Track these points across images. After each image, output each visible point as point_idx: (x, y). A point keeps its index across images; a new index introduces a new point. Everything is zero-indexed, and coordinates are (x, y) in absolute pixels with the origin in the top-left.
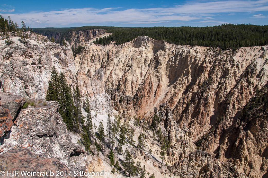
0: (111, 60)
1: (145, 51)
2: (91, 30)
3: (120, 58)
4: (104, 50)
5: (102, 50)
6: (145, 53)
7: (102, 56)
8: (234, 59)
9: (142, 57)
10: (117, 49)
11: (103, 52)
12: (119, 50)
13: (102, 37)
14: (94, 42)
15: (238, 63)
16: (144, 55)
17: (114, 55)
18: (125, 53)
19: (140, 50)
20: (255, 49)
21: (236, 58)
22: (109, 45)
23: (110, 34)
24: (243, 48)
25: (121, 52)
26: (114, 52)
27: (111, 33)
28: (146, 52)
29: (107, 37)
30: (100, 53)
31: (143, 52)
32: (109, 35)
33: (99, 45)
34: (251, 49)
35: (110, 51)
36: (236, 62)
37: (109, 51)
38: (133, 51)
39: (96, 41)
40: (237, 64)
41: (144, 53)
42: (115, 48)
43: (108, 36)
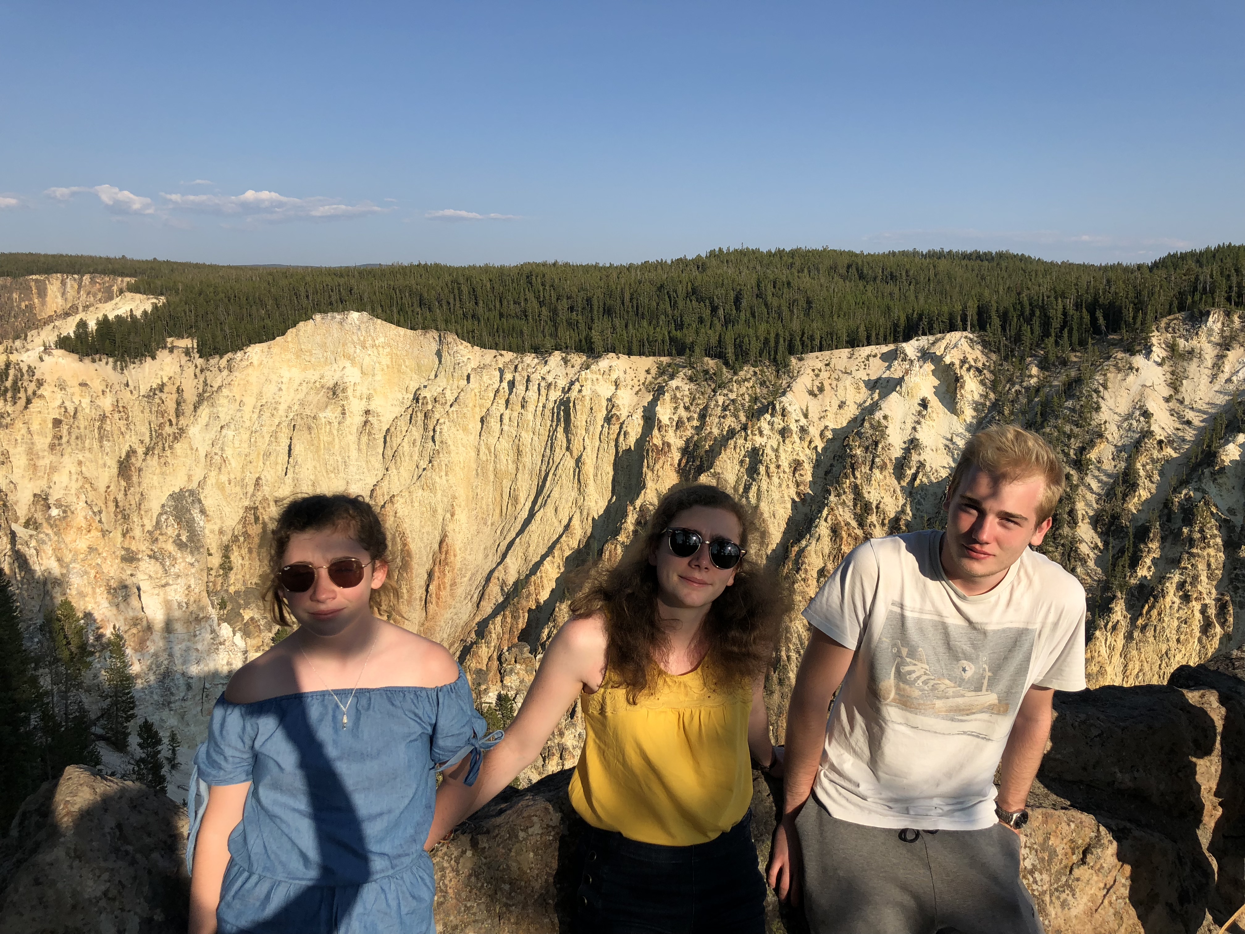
0: (175, 438)
1: (358, 388)
2: (34, 277)
3: (223, 423)
4: (131, 387)
5: (117, 387)
6: (358, 394)
7: (117, 416)
8: (787, 405)
9: (344, 414)
10: (202, 379)
11: (126, 396)
12: (216, 386)
13: (111, 317)
14: (64, 343)
15: (803, 422)
16: (356, 407)
17: (188, 408)
18: (250, 401)
19: (331, 384)
20: (869, 356)
21: (794, 401)
22: (154, 358)
23: (155, 301)
24: (817, 358)
25: (225, 391)
26: (190, 396)
27: (162, 294)
28: (362, 389)
29: (138, 313)
30: (107, 403)
31: (350, 392)
32: (155, 306)
33: (97, 357)
34: (854, 357)
35: (166, 389)
36: (797, 421)
37: (161, 387)
38: (295, 386)
39: (78, 335)
40: (802, 427)
41: (351, 398)
42: (190, 371)
43: (145, 313)
